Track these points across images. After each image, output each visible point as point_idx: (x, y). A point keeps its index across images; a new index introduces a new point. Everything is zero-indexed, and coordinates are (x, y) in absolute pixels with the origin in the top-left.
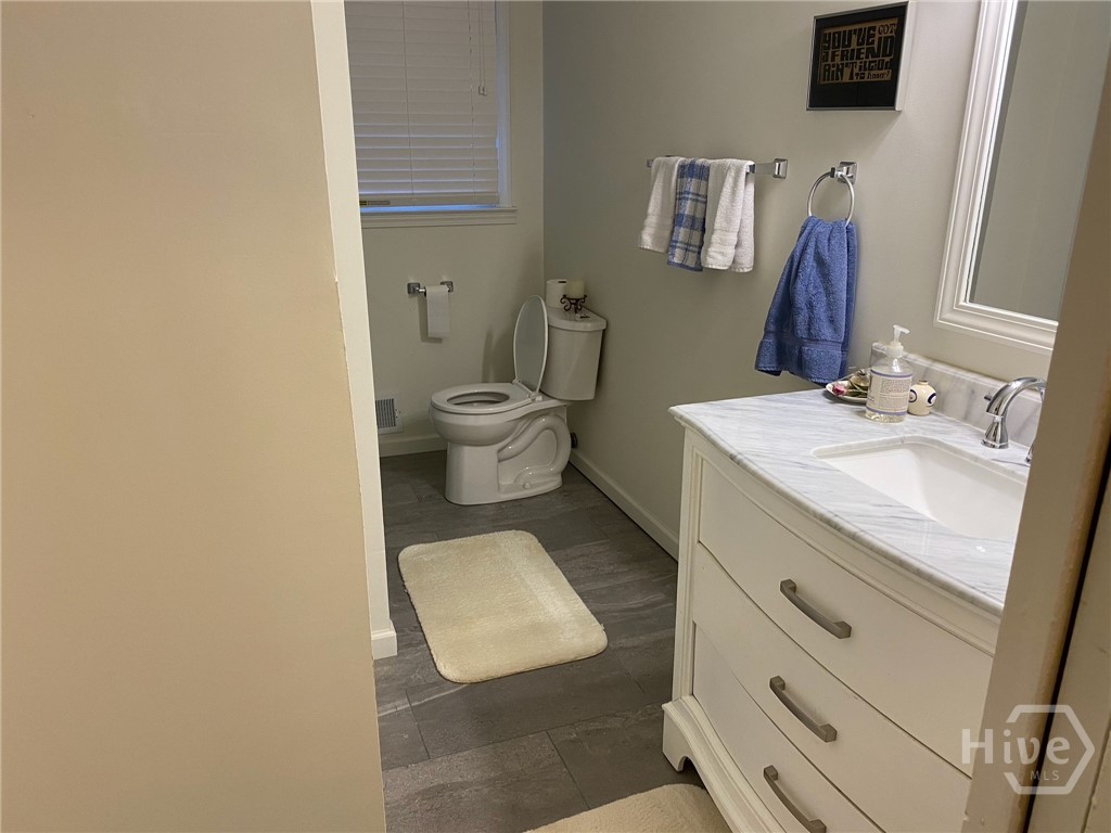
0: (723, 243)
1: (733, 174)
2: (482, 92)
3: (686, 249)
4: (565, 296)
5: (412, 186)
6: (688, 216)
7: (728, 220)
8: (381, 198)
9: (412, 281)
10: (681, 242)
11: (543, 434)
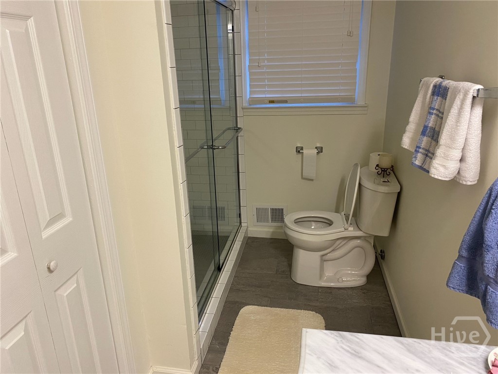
0: (446, 157)
1: (461, 97)
2: (350, 34)
3: (427, 155)
4: (377, 165)
5: (302, 92)
6: (431, 128)
7: (452, 138)
8: (285, 99)
9: (299, 145)
10: (423, 149)
11: (354, 250)
